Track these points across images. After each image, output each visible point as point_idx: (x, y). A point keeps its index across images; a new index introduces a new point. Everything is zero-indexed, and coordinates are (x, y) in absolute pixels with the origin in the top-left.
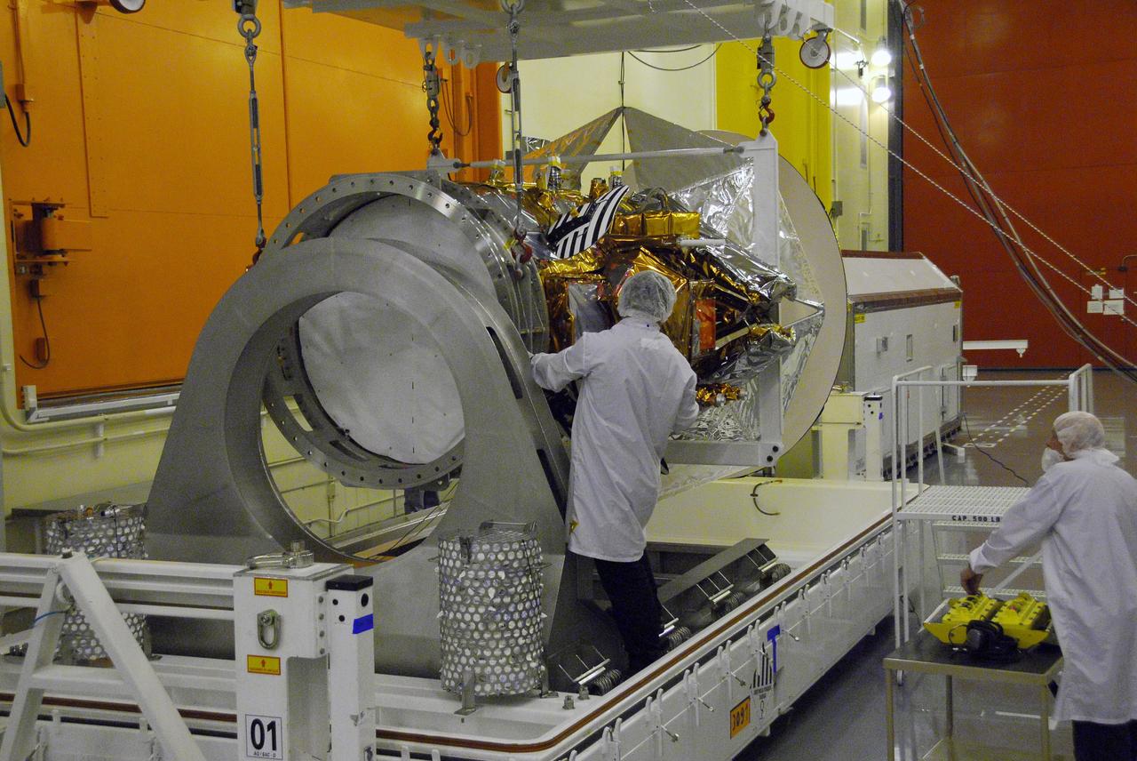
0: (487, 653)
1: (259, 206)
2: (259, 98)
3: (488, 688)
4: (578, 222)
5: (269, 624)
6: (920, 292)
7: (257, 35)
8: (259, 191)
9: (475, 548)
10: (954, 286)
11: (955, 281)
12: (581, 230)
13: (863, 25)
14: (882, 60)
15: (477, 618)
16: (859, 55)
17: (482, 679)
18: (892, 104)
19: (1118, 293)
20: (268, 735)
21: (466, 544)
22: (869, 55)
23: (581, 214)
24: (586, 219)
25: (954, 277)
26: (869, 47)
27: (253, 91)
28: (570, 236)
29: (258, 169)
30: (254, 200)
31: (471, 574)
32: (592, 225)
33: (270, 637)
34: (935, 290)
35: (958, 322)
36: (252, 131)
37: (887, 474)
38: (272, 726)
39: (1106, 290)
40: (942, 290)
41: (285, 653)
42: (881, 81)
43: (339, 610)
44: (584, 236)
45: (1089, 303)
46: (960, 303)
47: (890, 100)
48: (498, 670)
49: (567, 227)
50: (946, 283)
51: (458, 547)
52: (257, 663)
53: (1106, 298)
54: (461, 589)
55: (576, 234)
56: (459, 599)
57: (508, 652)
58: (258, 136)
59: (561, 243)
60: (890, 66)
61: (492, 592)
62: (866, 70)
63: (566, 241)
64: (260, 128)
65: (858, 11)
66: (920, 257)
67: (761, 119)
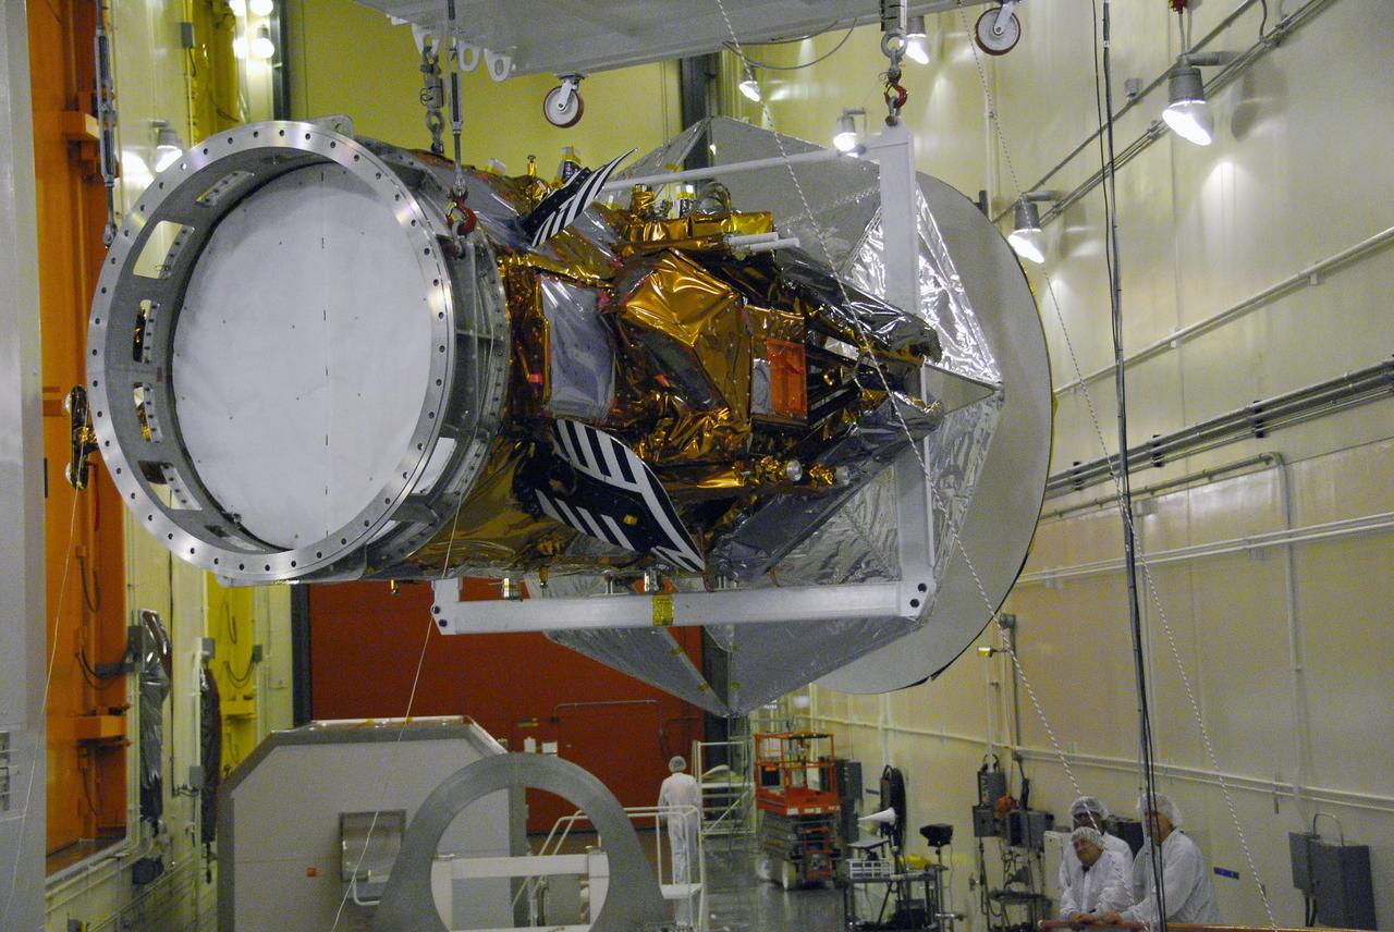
12: (564, 206)
23: (567, 185)
24: (572, 190)
28: (552, 217)
32: (577, 199)
39: (539, 744)
44: (567, 212)
55: (558, 211)
63: (545, 224)
67: (888, 99)
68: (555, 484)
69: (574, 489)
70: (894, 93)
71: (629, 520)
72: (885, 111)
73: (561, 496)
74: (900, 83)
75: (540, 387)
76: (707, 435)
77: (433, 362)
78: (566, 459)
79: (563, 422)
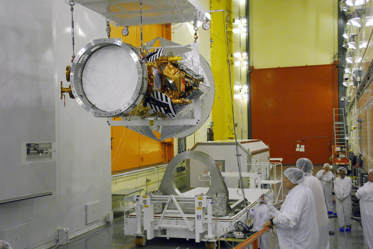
0: (220, 209)
1: (73, 48)
2: (74, 20)
3: (220, 214)
4: (154, 53)
5: (200, 203)
6: (262, 150)
7: (74, 5)
8: (74, 44)
9: (218, 195)
10: (268, 147)
11: (268, 146)
12: (155, 55)
13: (241, 80)
14: (245, 88)
15: (218, 205)
16: (240, 87)
17: (219, 213)
18: (248, 99)
19: (303, 146)
20: (200, 217)
21: (217, 195)
22: (242, 87)
23: (155, 51)
24: (156, 52)
25: (268, 145)
26: (242, 84)
27: (72, 19)
28: (152, 56)
29: (73, 38)
30: (72, 46)
31: (217, 199)
32: (158, 54)
33: (200, 205)
34: (264, 149)
35: (269, 155)
36: (72, 29)
37: (262, 187)
38: (200, 216)
39: (300, 146)
40: (265, 149)
41: (202, 207)
42: (245, 93)
43: (209, 201)
44: (156, 56)
45: (296, 149)
46: (269, 151)
47: (247, 98)
48: (221, 212)
49: (151, 55)
50: (266, 147)
51: (215, 195)
52: (198, 208)
53: (300, 147)
54: (216, 201)
55: (154, 56)
56: (216, 202)
57: (222, 209)
58: (73, 30)
59: (150, 59)
60: (247, 89)
61: (220, 201)
62: (241, 90)
63: (151, 58)
64: (74, 28)
65: (240, 76)
66: (260, 141)
67: (195, 38)
68: (151, 102)
69: (155, 103)
70: (196, 37)
71: (166, 108)
72: (194, 40)
73: (153, 104)
74: (197, 35)
75: (152, 86)
76: (173, 94)
77: (138, 81)
78: (154, 98)
79: (155, 92)
